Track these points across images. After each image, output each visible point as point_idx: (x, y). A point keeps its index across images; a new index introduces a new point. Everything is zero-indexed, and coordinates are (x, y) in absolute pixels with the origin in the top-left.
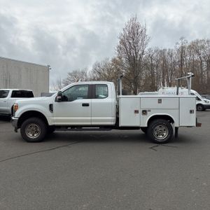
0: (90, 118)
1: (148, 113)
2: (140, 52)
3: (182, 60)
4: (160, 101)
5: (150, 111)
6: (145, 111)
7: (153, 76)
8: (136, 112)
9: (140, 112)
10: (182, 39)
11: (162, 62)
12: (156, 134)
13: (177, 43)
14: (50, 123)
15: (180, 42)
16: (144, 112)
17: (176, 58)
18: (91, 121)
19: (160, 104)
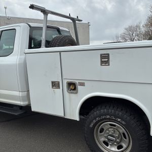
1: (79, 88)
4: (105, 59)
5: (82, 84)
6: (74, 84)
8: (55, 85)
12: (103, 139)
16: (72, 87)
19: (105, 68)
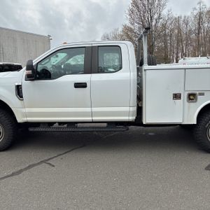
0: (88, 110)
2: (156, 16)
3: (199, 28)
5: (202, 94)
6: (194, 95)
7: (166, 47)
9: (184, 96)
10: (200, 3)
11: (176, 31)
13: (195, 9)
14: (20, 119)
15: (198, 7)
16: (192, 97)
17: (193, 25)
18: (92, 114)
